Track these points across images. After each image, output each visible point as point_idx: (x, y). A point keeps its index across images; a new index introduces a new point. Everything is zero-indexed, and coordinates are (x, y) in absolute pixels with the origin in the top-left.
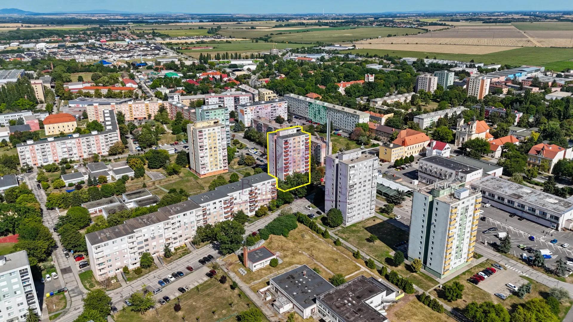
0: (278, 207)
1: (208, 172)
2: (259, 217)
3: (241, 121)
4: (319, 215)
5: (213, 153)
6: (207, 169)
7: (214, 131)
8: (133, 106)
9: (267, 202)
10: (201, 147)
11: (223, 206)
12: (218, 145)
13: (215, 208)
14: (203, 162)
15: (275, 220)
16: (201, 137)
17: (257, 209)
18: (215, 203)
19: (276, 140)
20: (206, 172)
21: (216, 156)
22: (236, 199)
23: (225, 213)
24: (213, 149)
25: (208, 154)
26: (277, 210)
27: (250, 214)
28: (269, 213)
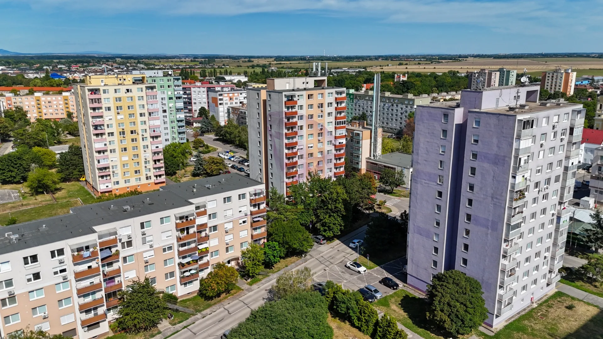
0: (268, 265)
1: (117, 187)
2: (211, 298)
3: (213, 116)
4: (391, 292)
5: (128, 143)
6: (114, 179)
7: (129, 94)
8: (43, 99)
9: (236, 252)
10: (96, 127)
11: (72, 269)
12: (140, 128)
13: (37, 276)
14: (103, 163)
15: (254, 316)
16: (96, 105)
17: (203, 274)
18: (34, 258)
19: (265, 101)
20: (111, 186)
21: (136, 152)
22: (129, 244)
23: (83, 293)
24: (129, 136)
25: (116, 146)
26: (266, 275)
27: (181, 291)
28: (242, 283)
